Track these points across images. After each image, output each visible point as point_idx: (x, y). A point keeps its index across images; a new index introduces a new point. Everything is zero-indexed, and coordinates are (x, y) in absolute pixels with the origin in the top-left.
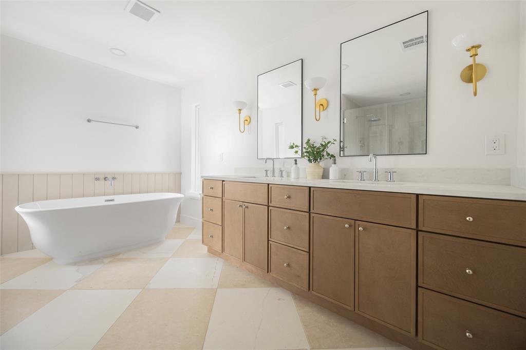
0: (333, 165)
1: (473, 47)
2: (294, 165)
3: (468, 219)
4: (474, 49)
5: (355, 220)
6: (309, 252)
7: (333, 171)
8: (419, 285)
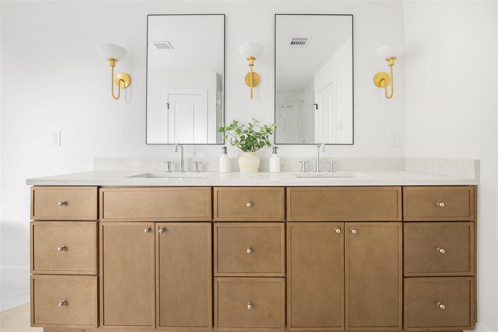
0: (274, 155)
1: (392, 58)
2: (224, 155)
3: (440, 205)
4: (392, 60)
5: (344, 222)
6: (286, 278)
7: (274, 162)
8: (405, 276)
